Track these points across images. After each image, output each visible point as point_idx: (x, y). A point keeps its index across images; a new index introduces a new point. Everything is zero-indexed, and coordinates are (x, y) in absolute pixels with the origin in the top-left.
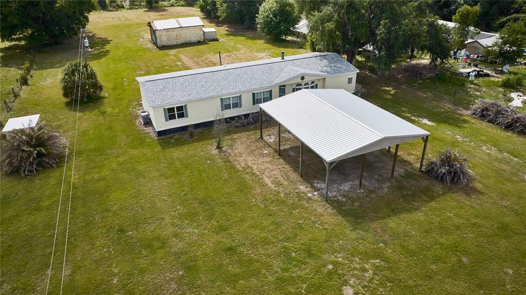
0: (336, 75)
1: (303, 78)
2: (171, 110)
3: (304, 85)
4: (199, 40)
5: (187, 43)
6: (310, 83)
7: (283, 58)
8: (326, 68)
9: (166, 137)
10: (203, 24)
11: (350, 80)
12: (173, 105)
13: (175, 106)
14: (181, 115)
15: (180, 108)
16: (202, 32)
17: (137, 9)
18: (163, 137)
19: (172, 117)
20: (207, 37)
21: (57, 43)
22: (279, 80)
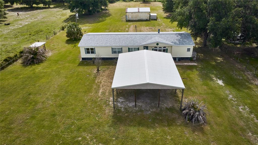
0: (179, 46)
1: (157, 44)
2: (88, 49)
3: (159, 48)
4: (147, 19)
5: (140, 20)
6: (162, 47)
7: (159, 33)
8: (176, 41)
9: (85, 61)
10: (150, 11)
11: (189, 50)
12: (89, 47)
13: (90, 48)
14: (93, 52)
15: (92, 49)
16: (149, 15)
17: (138, 2)
18: (84, 61)
19: (88, 52)
20: (151, 18)
21: (90, 14)
22: (144, 43)
